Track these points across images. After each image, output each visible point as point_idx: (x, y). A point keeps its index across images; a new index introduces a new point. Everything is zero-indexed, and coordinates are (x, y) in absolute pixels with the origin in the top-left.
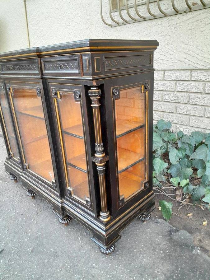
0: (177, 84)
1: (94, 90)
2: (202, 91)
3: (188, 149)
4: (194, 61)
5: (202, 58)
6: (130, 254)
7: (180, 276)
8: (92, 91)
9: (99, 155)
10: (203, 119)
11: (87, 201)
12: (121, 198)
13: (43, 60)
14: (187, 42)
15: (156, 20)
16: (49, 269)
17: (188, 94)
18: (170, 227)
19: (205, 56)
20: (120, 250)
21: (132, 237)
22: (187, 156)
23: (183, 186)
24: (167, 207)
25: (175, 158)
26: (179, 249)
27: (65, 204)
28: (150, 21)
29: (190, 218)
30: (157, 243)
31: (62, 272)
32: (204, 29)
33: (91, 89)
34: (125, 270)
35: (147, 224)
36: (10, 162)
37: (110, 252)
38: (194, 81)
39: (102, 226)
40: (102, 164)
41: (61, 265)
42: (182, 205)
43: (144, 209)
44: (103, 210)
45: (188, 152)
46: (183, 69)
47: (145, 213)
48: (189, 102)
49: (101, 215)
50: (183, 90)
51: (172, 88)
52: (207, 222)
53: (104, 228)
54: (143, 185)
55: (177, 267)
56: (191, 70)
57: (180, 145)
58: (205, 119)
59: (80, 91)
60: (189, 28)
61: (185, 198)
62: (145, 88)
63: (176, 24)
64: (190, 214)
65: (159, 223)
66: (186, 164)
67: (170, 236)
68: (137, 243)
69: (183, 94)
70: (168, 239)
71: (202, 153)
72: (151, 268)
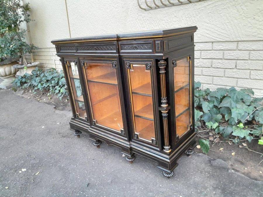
0: (202, 53)
1: (162, 62)
2: (221, 57)
3: (215, 101)
4: (214, 36)
5: (221, 33)
6: (185, 176)
7: (223, 186)
8: (162, 63)
9: (164, 106)
10: (224, 78)
11: (153, 140)
12: (177, 136)
13: (120, 43)
14: (208, 22)
15: (182, 5)
16: (129, 192)
17: (211, 60)
18: (209, 158)
19: (222, 32)
20: (177, 175)
21: (183, 166)
22: (215, 107)
23: (214, 128)
24: (205, 144)
25: (207, 108)
26: (218, 170)
27: (133, 145)
28: (178, 6)
29: (222, 151)
30: (202, 168)
31: (139, 193)
32: (221, 12)
33: (160, 61)
34: (184, 187)
35: (192, 157)
36: (76, 120)
37: (171, 175)
38: (215, 50)
39: (167, 156)
40: (167, 112)
41: (136, 188)
42: (214, 143)
43: (190, 145)
44: (166, 144)
45: (216, 104)
46: (206, 41)
47: (191, 148)
48: (212, 66)
49: (164, 148)
50: (207, 58)
51: (198, 56)
52: (234, 153)
53: (168, 157)
54: (189, 128)
55: (220, 182)
56: (212, 42)
57: (209, 99)
58: (225, 78)
59: (151, 63)
60: (209, 11)
61: (216, 138)
62: (190, 58)
63: (199, 8)
64: (222, 149)
65: (200, 156)
66: (215, 112)
67: (210, 163)
68: (188, 169)
69: (207, 60)
70: (209, 165)
71: (228, 102)
72: (202, 183)
